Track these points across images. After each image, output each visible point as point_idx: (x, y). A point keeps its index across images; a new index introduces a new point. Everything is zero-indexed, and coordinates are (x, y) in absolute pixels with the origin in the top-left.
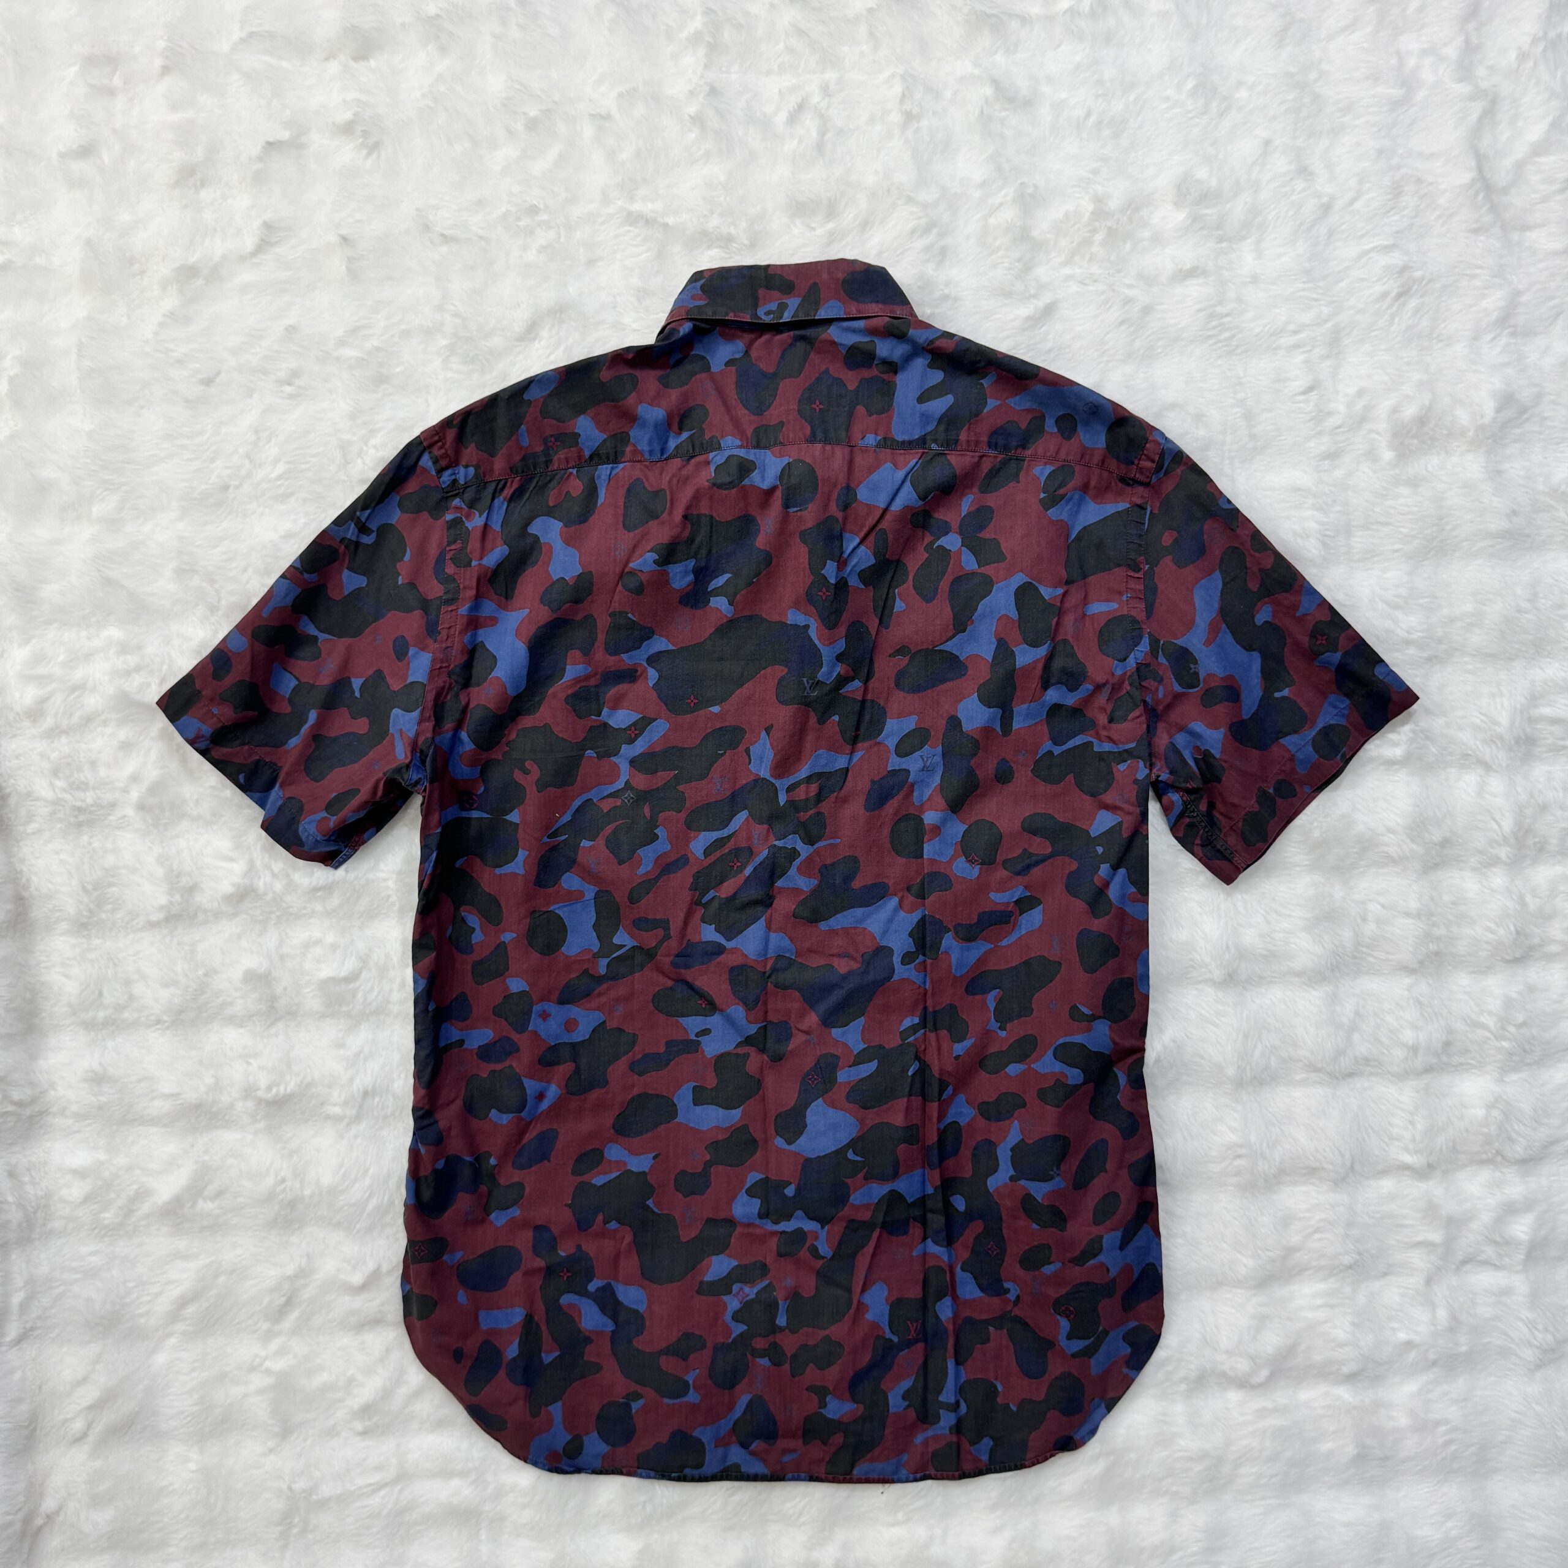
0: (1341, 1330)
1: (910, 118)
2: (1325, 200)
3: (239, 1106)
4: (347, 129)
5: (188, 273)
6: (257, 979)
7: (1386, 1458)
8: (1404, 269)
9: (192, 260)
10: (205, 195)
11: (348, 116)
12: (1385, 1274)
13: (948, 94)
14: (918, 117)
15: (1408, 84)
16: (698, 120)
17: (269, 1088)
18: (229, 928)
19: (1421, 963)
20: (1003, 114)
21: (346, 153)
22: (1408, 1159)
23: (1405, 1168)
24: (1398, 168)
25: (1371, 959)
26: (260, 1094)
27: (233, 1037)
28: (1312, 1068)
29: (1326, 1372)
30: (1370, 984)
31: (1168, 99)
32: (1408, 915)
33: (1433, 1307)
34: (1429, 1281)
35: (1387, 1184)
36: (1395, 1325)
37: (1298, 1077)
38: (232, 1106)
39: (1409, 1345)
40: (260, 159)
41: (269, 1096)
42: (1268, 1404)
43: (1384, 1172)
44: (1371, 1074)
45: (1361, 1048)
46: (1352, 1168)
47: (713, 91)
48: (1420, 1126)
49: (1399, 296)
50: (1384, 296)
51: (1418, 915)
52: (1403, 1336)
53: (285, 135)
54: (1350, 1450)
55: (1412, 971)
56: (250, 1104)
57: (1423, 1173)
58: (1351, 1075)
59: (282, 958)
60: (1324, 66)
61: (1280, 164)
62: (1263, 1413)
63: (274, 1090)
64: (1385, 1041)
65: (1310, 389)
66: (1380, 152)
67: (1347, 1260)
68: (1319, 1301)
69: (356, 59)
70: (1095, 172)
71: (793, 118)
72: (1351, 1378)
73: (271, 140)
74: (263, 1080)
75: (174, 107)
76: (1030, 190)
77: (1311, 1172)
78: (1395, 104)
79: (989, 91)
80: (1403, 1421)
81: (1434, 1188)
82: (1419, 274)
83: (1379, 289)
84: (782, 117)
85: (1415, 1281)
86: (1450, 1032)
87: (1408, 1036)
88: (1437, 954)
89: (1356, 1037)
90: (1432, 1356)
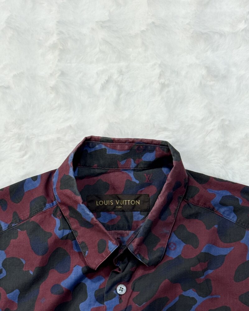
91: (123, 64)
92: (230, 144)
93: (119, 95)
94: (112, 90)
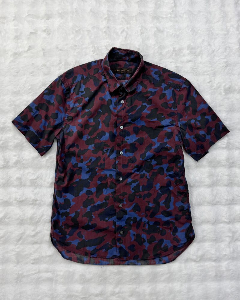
0: (213, 251)
1: (142, 33)
2: (213, 50)
3: (14, 202)
4: (45, 31)
5: (15, 54)
6: (19, 179)
7: (221, 276)
8: (227, 62)
9: (16, 51)
10: (19, 41)
11: (45, 29)
12: (221, 242)
13: (149, 30)
14: (143, 33)
15: (228, 31)
16: (105, 32)
17: (19, 199)
18: (14, 169)
19: (228, 184)
20: (158, 33)
21: (44, 35)
22: (226, 220)
23: (225, 222)
24: (226, 45)
25: (219, 183)
26: (18, 200)
27: (13, 189)
28: (208, 203)
29: (210, 259)
30: (219, 188)
31: (186, 32)
32: (226, 175)
33: (230, 248)
34: (229, 243)
35: (222, 225)
36: (223, 251)
37: (206, 204)
38: (12, 202)
39: (225, 255)
40: (29, 35)
41: (19, 200)
42: (199, 265)
43: (221, 223)
44: (219, 204)
45: (217, 199)
46: (215, 222)
47: (108, 27)
48: (228, 215)
49: (226, 66)
50: (223, 66)
51: (228, 176)
52: (224, 253)
53: (34, 31)
54: (214, 274)
55: (226, 186)
56: (16, 202)
57: (229, 223)
58: (215, 204)
59: (24, 175)
60: (214, 28)
61: (206, 43)
62: (198, 266)
63: (20, 199)
64: (222, 198)
65: (210, 82)
66: (223, 42)
67: (215, 238)
68: (209, 246)
69: (47, 19)
70: (174, 43)
71: (122, 33)
72: (215, 261)
73: (31, 32)
74: (19, 197)
75: (15, 26)
76: (162, 46)
77: (208, 222)
78: (225, 34)
79: (156, 29)
80: (224, 269)
81: (230, 226)
82: (229, 63)
83: (222, 65)
84: (120, 32)
85: (227, 243)
86: (234, 197)
87: (226, 197)
88: (231, 183)
89: (216, 197)
90: (230, 257)
91: (129, 26)
92: (163, 53)
93: (127, 35)
94: (124, 34)
